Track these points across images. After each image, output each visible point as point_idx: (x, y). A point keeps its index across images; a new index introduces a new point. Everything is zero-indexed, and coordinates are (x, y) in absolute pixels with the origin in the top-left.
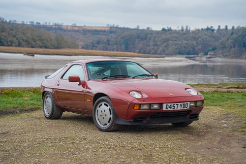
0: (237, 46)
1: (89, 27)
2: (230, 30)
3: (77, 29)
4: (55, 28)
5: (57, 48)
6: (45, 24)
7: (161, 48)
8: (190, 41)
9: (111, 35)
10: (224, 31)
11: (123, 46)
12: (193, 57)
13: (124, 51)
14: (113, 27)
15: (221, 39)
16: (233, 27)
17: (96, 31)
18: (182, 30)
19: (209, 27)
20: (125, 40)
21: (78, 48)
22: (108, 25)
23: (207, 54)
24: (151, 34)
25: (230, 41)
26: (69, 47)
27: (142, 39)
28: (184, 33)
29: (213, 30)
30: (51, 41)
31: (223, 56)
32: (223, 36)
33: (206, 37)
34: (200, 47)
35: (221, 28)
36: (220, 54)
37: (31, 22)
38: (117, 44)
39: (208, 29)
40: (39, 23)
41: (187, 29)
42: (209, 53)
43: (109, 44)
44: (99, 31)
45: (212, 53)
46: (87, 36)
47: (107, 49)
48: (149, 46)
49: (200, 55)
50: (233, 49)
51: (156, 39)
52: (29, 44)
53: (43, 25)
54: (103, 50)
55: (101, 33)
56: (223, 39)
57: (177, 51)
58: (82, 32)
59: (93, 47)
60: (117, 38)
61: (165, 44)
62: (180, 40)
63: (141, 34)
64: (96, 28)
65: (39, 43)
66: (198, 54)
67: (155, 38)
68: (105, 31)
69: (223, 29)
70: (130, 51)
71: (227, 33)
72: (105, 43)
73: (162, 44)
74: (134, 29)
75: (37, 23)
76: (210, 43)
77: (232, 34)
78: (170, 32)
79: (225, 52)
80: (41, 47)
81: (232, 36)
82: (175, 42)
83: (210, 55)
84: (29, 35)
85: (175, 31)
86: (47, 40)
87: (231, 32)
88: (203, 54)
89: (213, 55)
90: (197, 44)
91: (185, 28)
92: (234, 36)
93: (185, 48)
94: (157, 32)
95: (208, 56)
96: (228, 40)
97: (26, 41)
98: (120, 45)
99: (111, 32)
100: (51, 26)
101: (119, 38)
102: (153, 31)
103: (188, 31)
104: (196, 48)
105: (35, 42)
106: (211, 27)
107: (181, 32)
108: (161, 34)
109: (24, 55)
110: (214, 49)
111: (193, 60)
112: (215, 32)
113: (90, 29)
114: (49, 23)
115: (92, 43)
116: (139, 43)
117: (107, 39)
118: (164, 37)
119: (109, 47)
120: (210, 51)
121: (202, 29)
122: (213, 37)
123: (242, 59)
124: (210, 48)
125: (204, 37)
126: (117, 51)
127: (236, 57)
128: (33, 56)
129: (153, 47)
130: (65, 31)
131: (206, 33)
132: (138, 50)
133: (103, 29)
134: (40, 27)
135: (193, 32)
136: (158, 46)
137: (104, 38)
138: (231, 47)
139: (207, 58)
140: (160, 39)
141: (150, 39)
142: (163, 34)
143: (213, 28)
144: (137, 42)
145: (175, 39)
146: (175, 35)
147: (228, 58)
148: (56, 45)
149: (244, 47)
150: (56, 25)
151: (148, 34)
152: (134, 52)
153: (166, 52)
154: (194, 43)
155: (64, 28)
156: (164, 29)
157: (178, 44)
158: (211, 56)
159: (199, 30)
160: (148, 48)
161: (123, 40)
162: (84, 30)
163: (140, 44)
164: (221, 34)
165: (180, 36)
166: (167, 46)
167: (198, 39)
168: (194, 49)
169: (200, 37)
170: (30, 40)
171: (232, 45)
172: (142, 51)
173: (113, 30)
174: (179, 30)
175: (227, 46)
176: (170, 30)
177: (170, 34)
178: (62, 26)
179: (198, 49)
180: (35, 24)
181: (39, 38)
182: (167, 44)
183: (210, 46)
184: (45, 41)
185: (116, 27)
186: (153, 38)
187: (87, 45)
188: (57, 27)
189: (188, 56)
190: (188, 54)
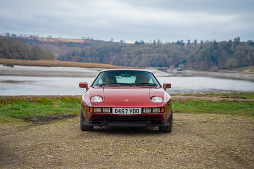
0: (206, 59)
1: (65, 39)
2: (199, 44)
3: (52, 41)
4: (31, 40)
5: (34, 59)
6: (21, 36)
7: (134, 60)
8: (162, 54)
9: (86, 47)
10: (193, 46)
11: (98, 58)
12: (165, 69)
13: (99, 63)
14: (88, 40)
15: (190, 52)
16: (202, 42)
17: (71, 43)
18: (154, 43)
19: (180, 41)
20: (100, 52)
21: (54, 59)
22: (83, 38)
23: (178, 67)
24: (125, 47)
25: (199, 54)
26: (46, 59)
27: (116, 51)
28: (156, 46)
29: (183, 44)
30: (28, 52)
31: (193, 68)
32: (193, 50)
33: (177, 50)
34: (171, 60)
35: (191, 42)
36: (190, 66)
37: (7, 34)
38: (91, 56)
39: (178, 43)
40: (15, 35)
41: (159, 43)
42: (180, 65)
43: (84, 56)
44: (74, 43)
45: (183, 65)
46: (62, 47)
47: (82, 61)
48: (122, 58)
49: (171, 67)
50: (202, 62)
51: (130, 51)
52: (5, 55)
53: (19, 37)
54: (79, 61)
55: (76, 45)
56: (193, 52)
57: (150, 63)
58: (58, 44)
59: (69, 58)
60: (92, 50)
61: (138, 57)
62: (152, 53)
63: (115, 46)
64: (71, 41)
65: (16, 54)
66: (169, 67)
67: (128, 51)
68: (80, 43)
69: (193, 43)
70: (105, 63)
71: (196, 47)
72: (80, 55)
73: (135, 57)
74: (108, 42)
75: (12, 35)
76: (181, 56)
77: (201, 47)
78: (143, 45)
79: (195, 65)
80: (17, 58)
81: (201, 50)
82: (148, 55)
83: (180, 67)
84: (6, 46)
85: (148, 45)
86: (23, 51)
87: (200, 46)
88: (174, 66)
89: (184, 68)
90: (168, 56)
91: (157, 42)
92: (203, 50)
93: (157, 60)
94: (131, 45)
95: (179, 68)
96: (197, 53)
97: (3, 52)
98: (95, 57)
99: (86, 44)
100: (27, 38)
101: (94, 50)
102: (126, 44)
103: (159, 45)
104: (167, 61)
105: (11, 53)
106: (182, 41)
107: (153, 45)
108: (134, 47)
109: (4, 65)
110: (184, 62)
111: (165, 72)
112: (185, 45)
113: (65, 41)
114: (25, 35)
115: (68, 55)
116: (113, 55)
117: (83, 51)
118: (137, 49)
119: (85, 58)
120: (181, 64)
121: (173, 43)
122: (183, 51)
123: (210, 71)
124: (181, 61)
125: (175, 50)
126: (92, 62)
127: (205, 70)
128: (13, 66)
129: (126, 59)
130: (41, 42)
131: (177, 46)
132: (112, 62)
133: (78, 41)
134: (16, 39)
135: (165, 46)
136: (132, 58)
137: (79, 50)
138: (200, 60)
139: (178, 70)
140: (133, 51)
141: (124, 51)
142: (136, 47)
143: (183, 42)
144: (111, 54)
145: (148, 52)
146: (147, 48)
147: (198, 70)
148: (33, 57)
149: (212, 60)
150: (31, 37)
151: (122, 47)
152: (109, 64)
153: (139, 64)
154: (166, 56)
155: (40, 40)
156: (137, 43)
157: (150, 57)
158: (182, 69)
159: (169, 44)
160: (122, 60)
161: (97, 52)
162: (59, 42)
163: (114, 57)
164: (190, 48)
165: (153, 49)
166: (140, 58)
167: (169, 51)
168: (165, 61)
169: (171, 50)
170: (7, 52)
171: (201, 58)
172: (116, 63)
173: (88, 43)
174: (151, 44)
175: (196, 59)
176: (143, 43)
177: (143, 47)
178: (37, 38)
179: (169, 62)
180: (11, 35)
181: (16, 50)
182: (141, 56)
183: (181, 59)
184: (22, 52)
185: (91, 40)
186: (126, 51)
187: (63, 56)
188: (32, 39)
189: (159, 68)
190: (160, 66)
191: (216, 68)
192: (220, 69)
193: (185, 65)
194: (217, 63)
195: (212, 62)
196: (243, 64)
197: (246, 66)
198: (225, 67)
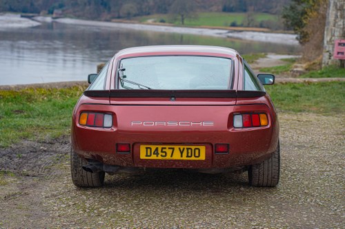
0: (93, 2)
12: (33, 16)
23: (52, 13)
31: (75, 15)
34: (40, 2)
36: (70, 13)
42: (55, 11)
45: (60, 11)
49: (41, 13)
50: (88, 8)
57: (7, 6)
66: (39, 13)
79: (78, 11)
83: (56, 14)
88: (47, 12)
89: (61, 14)
95: (54, 16)
104: (35, 4)
110: (61, 6)
111: (33, 20)
120: (57, 9)
123: (100, 21)
124: (57, 4)
127: (93, 19)
138: (85, 4)
139: (53, 18)
147: (83, 19)
149: (102, 4)
158: (58, 16)
168: (32, 4)
179: (39, 5)
183: (56, 1)
189: (24, 14)
190: (24, 12)
191: (108, 17)
192: (114, 18)
193: (63, 11)
194: (110, 8)
195: (102, 7)
196: (144, 11)
197: (149, 14)
198: (121, 14)
